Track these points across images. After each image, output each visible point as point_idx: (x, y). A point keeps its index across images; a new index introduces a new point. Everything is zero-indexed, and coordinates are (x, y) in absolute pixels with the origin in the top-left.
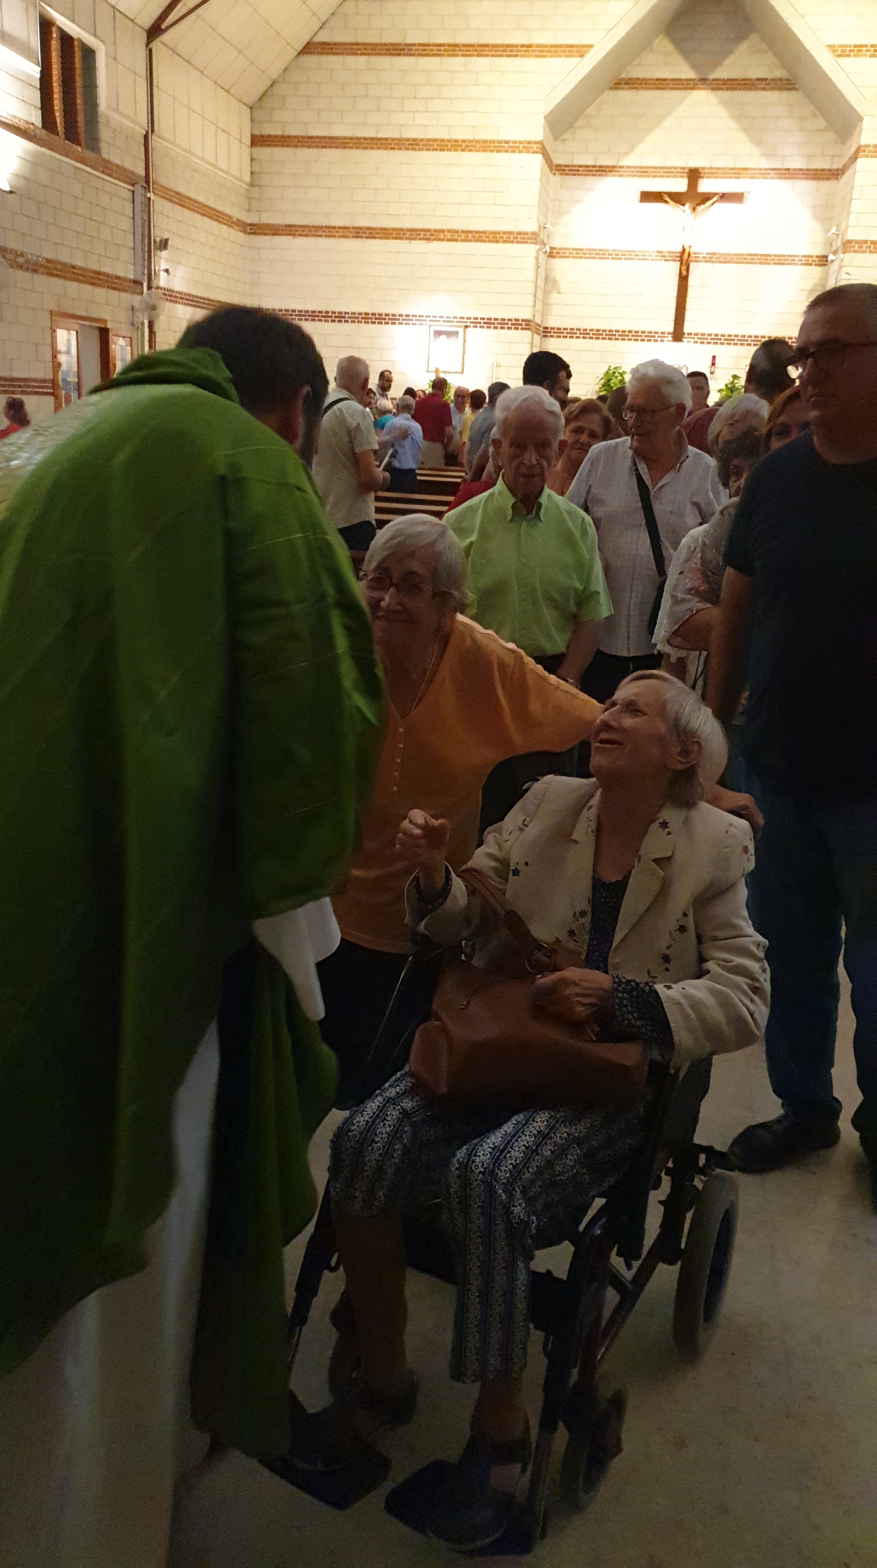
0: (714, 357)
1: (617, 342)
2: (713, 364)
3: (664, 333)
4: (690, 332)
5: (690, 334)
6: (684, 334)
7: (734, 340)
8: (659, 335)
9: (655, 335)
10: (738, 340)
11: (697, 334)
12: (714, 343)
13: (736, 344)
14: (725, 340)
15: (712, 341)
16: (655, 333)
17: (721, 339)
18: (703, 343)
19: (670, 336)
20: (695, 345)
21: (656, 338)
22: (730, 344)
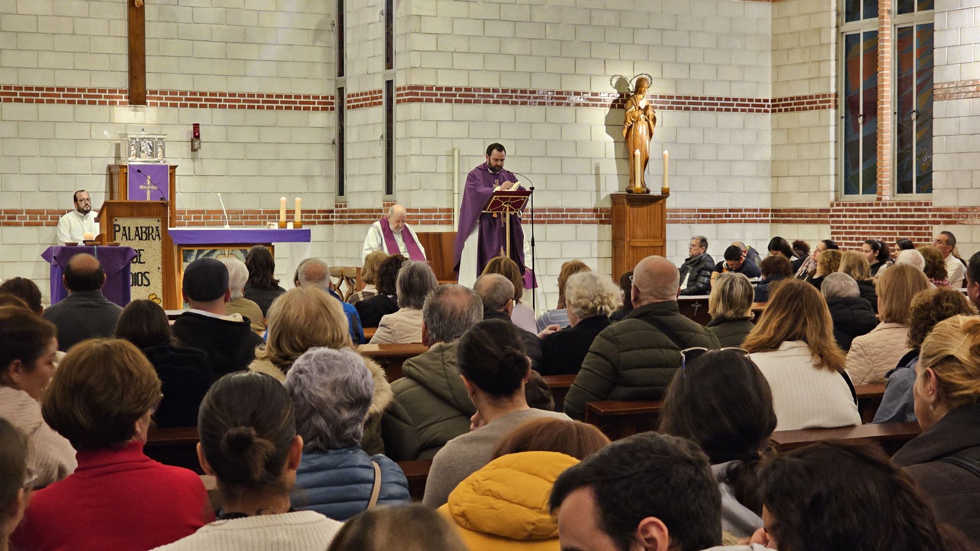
0: (196, 127)
1: (41, 105)
2: (196, 136)
3: (115, 91)
4: (153, 88)
5: (155, 92)
6: (145, 92)
7: (220, 100)
8: (107, 94)
9: (100, 94)
10: (225, 101)
11: (165, 93)
12: (192, 106)
13: (224, 107)
14: (206, 100)
15: (189, 103)
16: (100, 91)
17: (201, 100)
18: (175, 105)
19: (123, 95)
20: (163, 108)
21: (103, 99)
22: (214, 106)
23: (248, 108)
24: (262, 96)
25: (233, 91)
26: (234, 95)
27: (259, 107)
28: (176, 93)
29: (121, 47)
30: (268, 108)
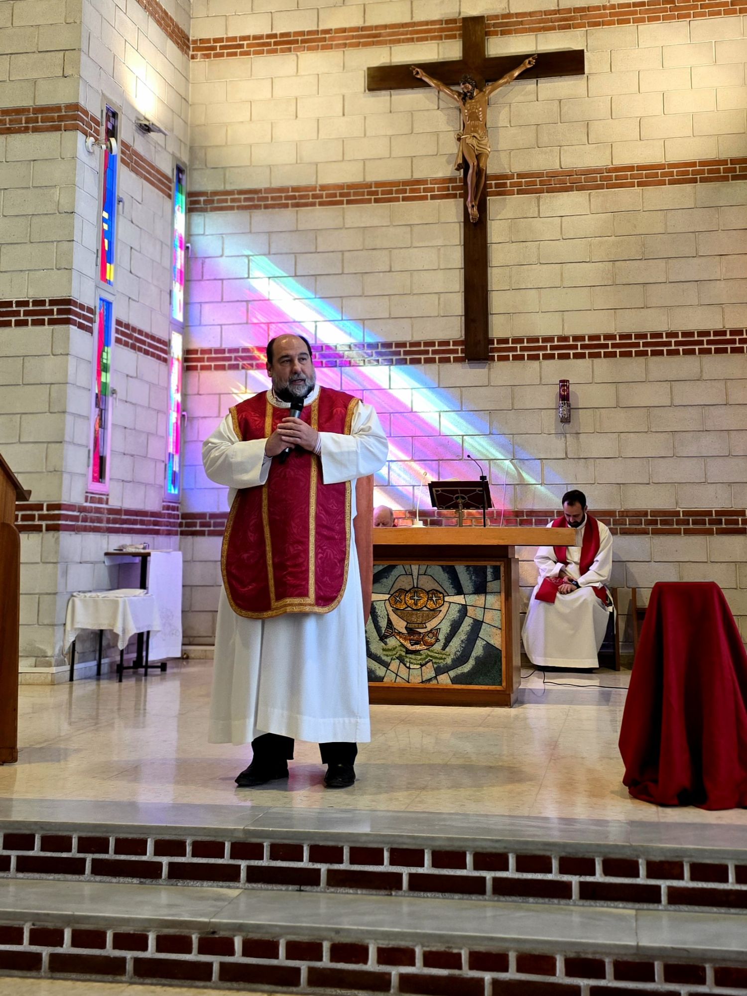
0: (565, 384)
2: (565, 399)
3: (447, 343)
4: (503, 336)
5: (506, 341)
6: (490, 341)
7: (606, 346)
8: (437, 348)
9: (427, 348)
10: (614, 346)
11: (520, 340)
12: (562, 357)
13: (613, 355)
14: (583, 347)
15: (556, 352)
16: (427, 344)
17: (575, 347)
18: (536, 358)
19: (460, 348)
20: (517, 363)
21: (430, 356)
22: (597, 355)
23: (652, 355)
24: (675, 335)
25: (626, 330)
26: (628, 336)
27: (671, 353)
28: (536, 340)
29: (456, 283)
30: (686, 352)
